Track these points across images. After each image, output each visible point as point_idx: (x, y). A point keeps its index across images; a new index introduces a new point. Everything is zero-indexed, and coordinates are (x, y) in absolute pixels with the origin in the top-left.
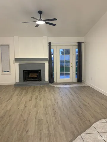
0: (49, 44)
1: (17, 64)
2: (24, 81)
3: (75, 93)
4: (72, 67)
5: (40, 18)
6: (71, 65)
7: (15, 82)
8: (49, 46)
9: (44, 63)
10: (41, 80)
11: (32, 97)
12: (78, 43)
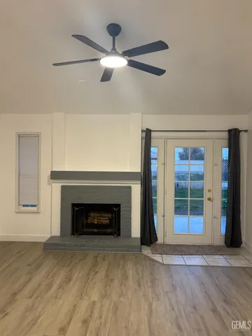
0: (144, 134)
1: (57, 186)
2: (73, 234)
3: (225, 301)
4: (209, 199)
5: (114, 49)
6: (207, 195)
7: (50, 236)
8: (144, 140)
9: (130, 187)
10: (119, 235)
11: (75, 306)
12: (230, 131)
